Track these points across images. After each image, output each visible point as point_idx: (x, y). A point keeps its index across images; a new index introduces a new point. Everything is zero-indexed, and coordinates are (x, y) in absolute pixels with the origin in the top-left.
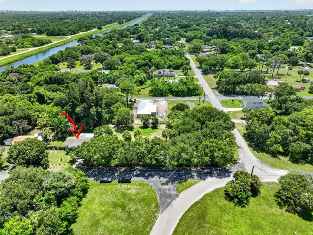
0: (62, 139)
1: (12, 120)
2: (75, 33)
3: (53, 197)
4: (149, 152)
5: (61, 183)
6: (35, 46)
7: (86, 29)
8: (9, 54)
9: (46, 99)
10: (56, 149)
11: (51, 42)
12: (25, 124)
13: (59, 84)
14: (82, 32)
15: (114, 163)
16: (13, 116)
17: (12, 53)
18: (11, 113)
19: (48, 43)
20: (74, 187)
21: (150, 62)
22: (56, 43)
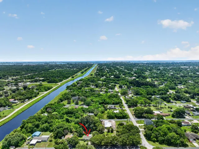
1: (64, 129)
6: (46, 90)
9: (70, 121)
11: (52, 87)
14: (64, 80)
17: (38, 95)
21: (105, 101)
22: (55, 88)
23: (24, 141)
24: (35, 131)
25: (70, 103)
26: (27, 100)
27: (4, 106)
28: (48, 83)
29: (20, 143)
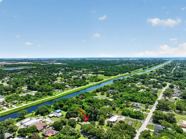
0: (82, 122)
1: (73, 112)
2: (116, 75)
3: (70, 134)
4: (98, 132)
5: (73, 131)
6: (96, 82)
7: (123, 73)
8: (86, 85)
9: (85, 108)
10: (79, 124)
11: (103, 80)
12: (75, 115)
13: (91, 103)
14: (120, 74)
15: (88, 132)
16: (74, 111)
17: (87, 85)
18: (73, 111)
19: (102, 80)
20: (76, 134)
21: (133, 98)
22: (105, 81)
23: (48, 113)
24: (59, 109)
25: (103, 95)
26: (77, 87)
27: (60, 89)
28: (104, 76)
29: (44, 114)
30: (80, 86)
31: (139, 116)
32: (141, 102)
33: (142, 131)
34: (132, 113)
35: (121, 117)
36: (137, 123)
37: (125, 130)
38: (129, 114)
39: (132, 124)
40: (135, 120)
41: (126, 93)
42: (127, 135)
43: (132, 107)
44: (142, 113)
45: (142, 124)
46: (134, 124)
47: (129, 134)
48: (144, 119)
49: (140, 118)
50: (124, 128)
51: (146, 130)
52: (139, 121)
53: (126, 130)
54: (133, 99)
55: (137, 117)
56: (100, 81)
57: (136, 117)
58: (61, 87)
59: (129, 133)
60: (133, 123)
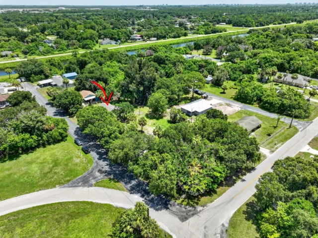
11: (226, 31)
14: (274, 25)
17: (182, 37)
19: (221, 32)
26: (156, 39)
28: (233, 26)
29: (33, 77)
30: (164, 37)
31: (291, 107)
32: (311, 73)
33: (283, 158)
34: (268, 96)
35: (228, 105)
36: (275, 127)
37: (212, 141)
38: (259, 100)
39: (258, 127)
40: (275, 116)
41: (272, 51)
42: (212, 163)
43: (276, 85)
44: (308, 100)
45: (296, 131)
46: (264, 128)
47: (221, 159)
48: (307, 117)
49: (296, 112)
50: (209, 134)
51: (308, 154)
52: (286, 120)
53: (213, 144)
54: (287, 65)
55: (282, 110)
56: (218, 32)
57: (279, 108)
58: (118, 36)
59: (222, 154)
60: (263, 126)
